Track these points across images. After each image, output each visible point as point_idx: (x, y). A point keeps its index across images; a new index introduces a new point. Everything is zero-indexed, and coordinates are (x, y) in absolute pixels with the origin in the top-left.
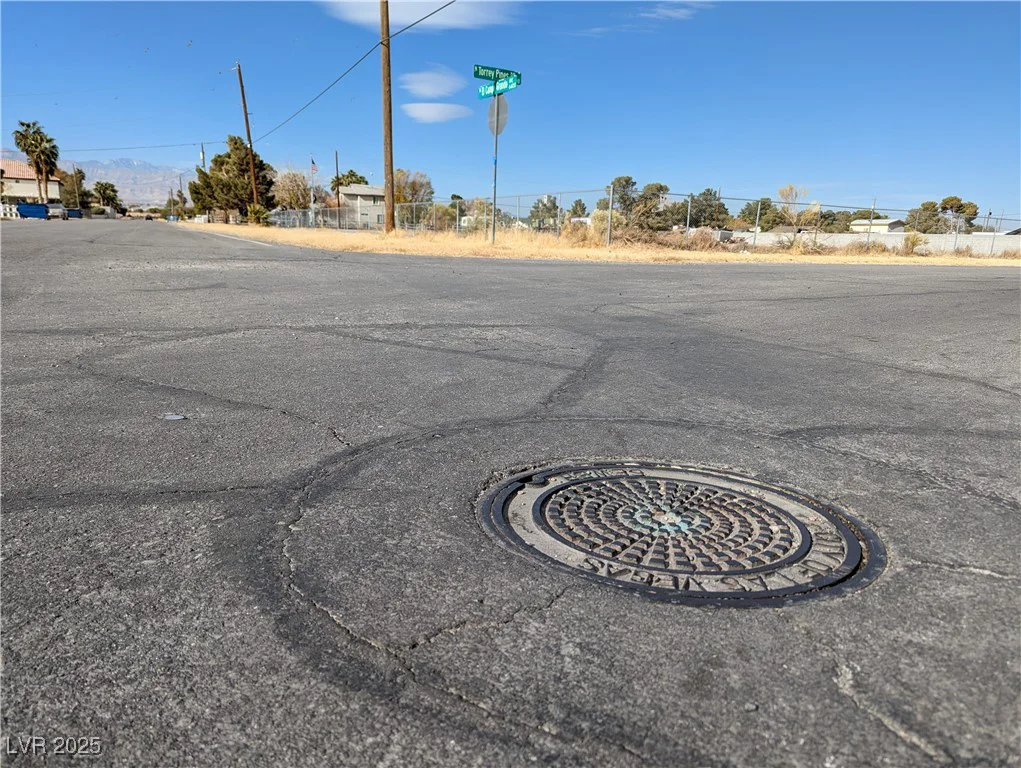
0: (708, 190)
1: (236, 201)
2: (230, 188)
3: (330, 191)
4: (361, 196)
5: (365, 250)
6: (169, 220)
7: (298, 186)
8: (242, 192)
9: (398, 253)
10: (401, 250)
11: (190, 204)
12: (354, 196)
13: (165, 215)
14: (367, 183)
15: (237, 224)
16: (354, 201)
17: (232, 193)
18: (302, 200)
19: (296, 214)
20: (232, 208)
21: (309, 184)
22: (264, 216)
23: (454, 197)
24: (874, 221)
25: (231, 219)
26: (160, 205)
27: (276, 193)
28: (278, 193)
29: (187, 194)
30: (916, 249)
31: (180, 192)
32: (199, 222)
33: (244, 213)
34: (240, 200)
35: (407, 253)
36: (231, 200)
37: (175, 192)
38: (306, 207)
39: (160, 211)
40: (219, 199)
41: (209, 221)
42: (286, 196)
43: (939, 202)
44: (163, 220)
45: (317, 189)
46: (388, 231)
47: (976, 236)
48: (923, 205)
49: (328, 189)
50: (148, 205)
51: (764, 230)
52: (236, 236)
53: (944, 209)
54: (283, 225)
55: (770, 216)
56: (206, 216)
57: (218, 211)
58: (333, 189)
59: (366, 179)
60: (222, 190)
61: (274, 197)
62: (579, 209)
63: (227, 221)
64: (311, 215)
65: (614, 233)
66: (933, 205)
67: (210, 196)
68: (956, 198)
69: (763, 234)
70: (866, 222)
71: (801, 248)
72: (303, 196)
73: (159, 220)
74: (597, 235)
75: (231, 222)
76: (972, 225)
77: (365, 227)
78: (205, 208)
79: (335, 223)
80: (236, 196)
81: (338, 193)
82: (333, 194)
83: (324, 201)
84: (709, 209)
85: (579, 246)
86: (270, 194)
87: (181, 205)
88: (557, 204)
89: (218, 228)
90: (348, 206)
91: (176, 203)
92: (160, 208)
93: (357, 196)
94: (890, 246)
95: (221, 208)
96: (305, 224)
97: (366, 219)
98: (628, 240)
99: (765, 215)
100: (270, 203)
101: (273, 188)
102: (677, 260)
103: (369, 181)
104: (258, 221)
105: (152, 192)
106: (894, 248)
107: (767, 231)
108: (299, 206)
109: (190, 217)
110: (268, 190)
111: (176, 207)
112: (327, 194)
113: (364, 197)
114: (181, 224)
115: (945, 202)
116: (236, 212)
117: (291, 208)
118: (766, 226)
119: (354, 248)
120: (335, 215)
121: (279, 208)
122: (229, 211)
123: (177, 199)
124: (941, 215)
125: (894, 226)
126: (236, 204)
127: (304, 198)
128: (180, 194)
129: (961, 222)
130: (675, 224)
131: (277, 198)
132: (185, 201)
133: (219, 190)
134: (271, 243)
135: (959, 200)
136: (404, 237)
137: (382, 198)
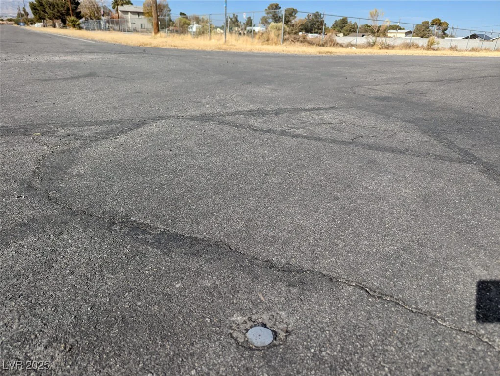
0: (317, 12)
1: (59, 14)
2: (55, 7)
3: (111, 9)
4: (131, 12)
5: (152, 45)
6: (20, 25)
7: (94, 6)
8: (62, 9)
9: (174, 48)
10: (175, 46)
11: (31, 16)
12: (126, 12)
13: (17, 23)
14: (132, 4)
15: (61, 28)
16: (127, 15)
17: (56, 10)
18: (96, 14)
19: (93, 23)
20: (57, 18)
21: (100, 5)
22: (77, 23)
23: (182, 14)
24: (399, 31)
25: (57, 25)
26: (13, 17)
27: (81, 10)
28: (82, 10)
29: (29, 10)
30: (432, 47)
31: (24, 8)
32: (38, 27)
33: (64, 21)
34: (61, 14)
35: (179, 48)
36: (56, 14)
37: (21, 9)
38: (99, 19)
39: (14, 20)
40: (49, 13)
41: (44, 27)
42: (87, 11)
43: (430, 21)
44: (16, 26)
45: (104, 8)
46: (156, 33)
47: (447, 39)
48: (423, 23)
49: (110, 8)
50: (6, 16)
51: (345, 35)
52: (67, 36)
53: (433, 24)
54: (87, 29)
55: (347, 28)
56: (42, 23)
57: (48, 20)
58: (113, 8)
59: (132, 2)
60: (49, 7)
61: (80, 12)
62: (249, 22)
63: (55, 26)
64: (103, 23)
65: (285, 37)
66: (427, 23)
67: (43, 11)
68: (438, 19)
69: (345, 37)
70: (395, 31)
71: (380, 46)
72: (97, 12)
73: (14, 25)
74: (276, 38)
75: (57, 27)
76: (445, 34)
77: (135, 31)
78: (40, 19)
79: (117, 28)
80: (58, 11)
81: (117, 10)
82: (114, 11)
83: (108, 14)
84: (317, 23)
85: (266, 44)
86: (78, 10)
87: (25, 16)
88: (238, 19)
89: (50, 30)
90: (123, 18)
91: (22, 15)
92: (14, 18)
93: (128, 12)
94: (420, 45)
95: (50, 18)
96: (100, 29)
97: (134, 26)
98: (292, 41)
99: (344, 27)
100: (79, 16)
101: (79, 7)
102: (331, 53)
103: (133, 4)
104: (74, 26)
105: (7, 9)
106: (422, 46)
107: (346, 35)
108: (95, 17)
109: (32, 24)
110: (77, 8)
111: (23, 18)
112: (110, 11)
113: (133, 13)
114: (27, 28)
115: (434, 21)
116: (59, 21)
117: (91, 19)
118: (346, 33)
119: (145, 44)
120: (117, 23)
121: (83, 19)
122: (55, 20)
123: (23, 12)
124: (431, 28)
125: (408, 33)
126: (59, 16)
127: (98, 13)
128: (24, 10)
129: (440, 32)
130: (300, 31)
131: (82, 13)
132: (28, 14)
133: (48, 8)
134: (92, 40)
135: (440, 21)
136: (165, 37)
137: (142, 14)
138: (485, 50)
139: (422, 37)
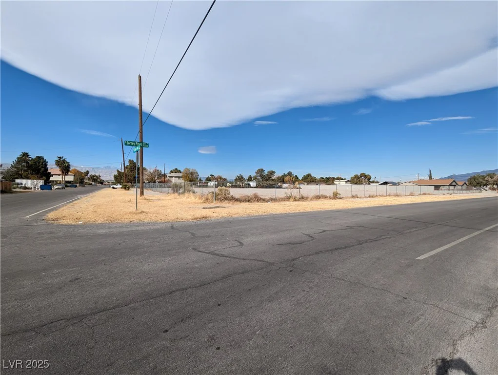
30: (337, 197)
43: (359, 174)
53: (361, 177)
55: (309, 179)
67: (120, 179)
70: (339, 181)
71: (293, 199)
76: (370, 181)
90: (169, 180)
104: (125, 188)
106: (330, 196)
125: (347, 182)
129: (366, 180)
133: (123, 177)
137: (181, 177)
138: (380, 196)
139: (356, 184)
